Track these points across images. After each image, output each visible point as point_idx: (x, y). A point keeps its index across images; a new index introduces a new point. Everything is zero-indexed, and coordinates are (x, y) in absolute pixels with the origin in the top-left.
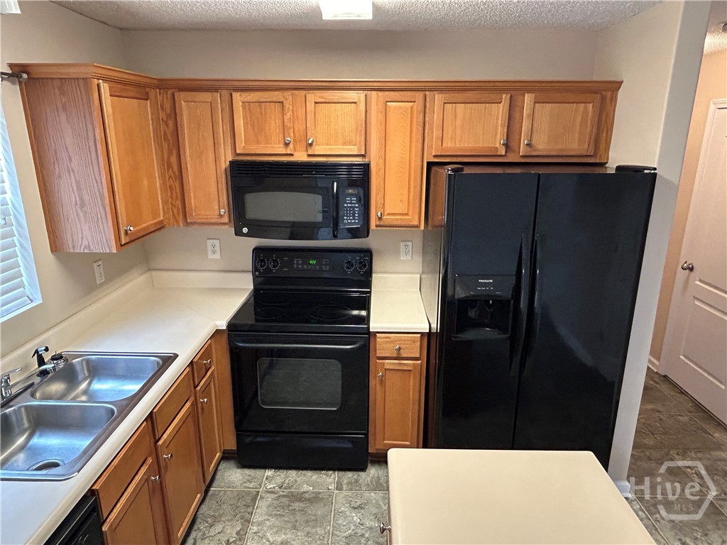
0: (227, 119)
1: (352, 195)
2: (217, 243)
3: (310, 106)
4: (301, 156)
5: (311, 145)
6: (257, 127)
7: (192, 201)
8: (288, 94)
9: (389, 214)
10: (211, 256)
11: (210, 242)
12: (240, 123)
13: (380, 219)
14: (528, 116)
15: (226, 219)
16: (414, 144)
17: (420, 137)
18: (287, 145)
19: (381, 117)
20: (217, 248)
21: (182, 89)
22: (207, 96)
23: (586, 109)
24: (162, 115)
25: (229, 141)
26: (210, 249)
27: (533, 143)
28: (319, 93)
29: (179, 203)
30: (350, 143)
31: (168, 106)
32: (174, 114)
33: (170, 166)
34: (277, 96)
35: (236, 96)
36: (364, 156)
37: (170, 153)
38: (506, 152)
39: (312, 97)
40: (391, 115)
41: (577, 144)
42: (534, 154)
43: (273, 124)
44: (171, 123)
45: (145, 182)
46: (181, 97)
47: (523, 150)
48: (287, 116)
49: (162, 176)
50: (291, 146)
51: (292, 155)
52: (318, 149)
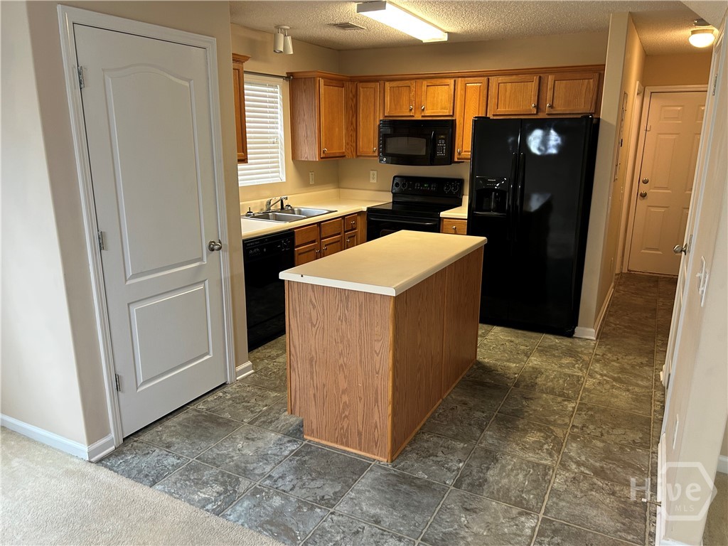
0: (382, 98)
1: (442, 139)
2: (375, 172)
3: (424, 88)
4: (418, 117)
5: (423, 110)
6: (396, 100)
7: (360, 143)
8: (413, 82)
9: (465, 151)
10: (372, 181)
11: (372, 172)
12: (388, 99)
13: (459, 154)
14: (550, 89)
15: (376, 154)
16: (481, 108)
17: (485, 104)
18: (411, 110)
19: (463, 93)
20: (375, 176)
21: (361, 82)
22: (372, 85)
23: (589, 83)
24: (351, 96)
25: (382, 108)
26: (371, 176)
27: (554, 105)
28: (429, 81)
29: (354, 145)
30: (445, 108)
31: (354, 91)
32: (356, 96)
33: (352, 124)
34: (407, 83)
35: (387, 84)
36: (452, 116)
37: (353, 116)
38: (537, 112)
39: (425, 83)
40: (468, 91)
41: (583, 106)
42: (554, 112)
43: (405, 99)
44: (354, 100)
45: (337, 130)
46: (360, 85)
47: (547, 110)
48: (411, 95)
49: (347, 129)
50: (413, 111)
51: (413, 116)
52: (428, 113)
